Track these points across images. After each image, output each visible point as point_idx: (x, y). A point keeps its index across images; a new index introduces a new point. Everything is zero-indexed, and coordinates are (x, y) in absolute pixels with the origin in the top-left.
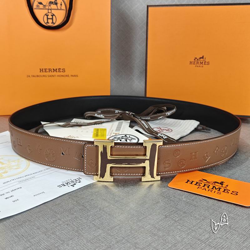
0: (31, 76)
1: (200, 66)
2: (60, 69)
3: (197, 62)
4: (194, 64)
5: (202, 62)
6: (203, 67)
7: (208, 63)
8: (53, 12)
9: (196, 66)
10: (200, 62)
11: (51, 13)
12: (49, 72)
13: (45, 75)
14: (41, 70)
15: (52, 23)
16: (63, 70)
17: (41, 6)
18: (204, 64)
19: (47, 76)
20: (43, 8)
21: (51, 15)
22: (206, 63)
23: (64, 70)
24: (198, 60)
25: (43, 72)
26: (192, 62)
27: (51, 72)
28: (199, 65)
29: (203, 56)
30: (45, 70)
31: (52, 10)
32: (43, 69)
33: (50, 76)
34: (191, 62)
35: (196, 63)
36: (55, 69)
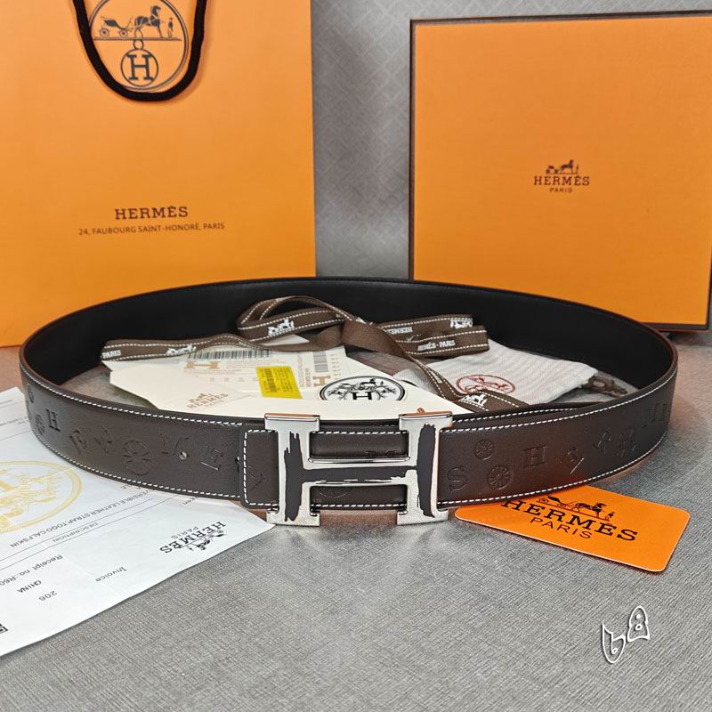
0: (90, 231)
1: (562, 190)
2: (172, 207)
3: (554, 178)
4: (546, 184)
5: (570, 178)
6: (570, 190)
7: (587, 181)
8: (149, 46)
9: (551, 189)
10: (564, 178)
11: (142, 49)
12: (142, 217)
13: (130, 227)
14: (119, 214)
15: (145, 79)
16: (180, 209)
17: (114, 32)
18: (576, 184)
19: (137, 230)
20: (118, 35)
21: (144, 56)
22: (581, 181)
23: (184, 211)
24: (556, 172)
25: (124, 218)
26: (541, 178)
27: (149, 217)
28: (559, 187)
29: (571, 162)
30: (131, 213)
31: (145, 42)
32: (124, 210)
33: (145, 229)
34: (538, 178)
35: (552, 180)
36: (159, 211)
